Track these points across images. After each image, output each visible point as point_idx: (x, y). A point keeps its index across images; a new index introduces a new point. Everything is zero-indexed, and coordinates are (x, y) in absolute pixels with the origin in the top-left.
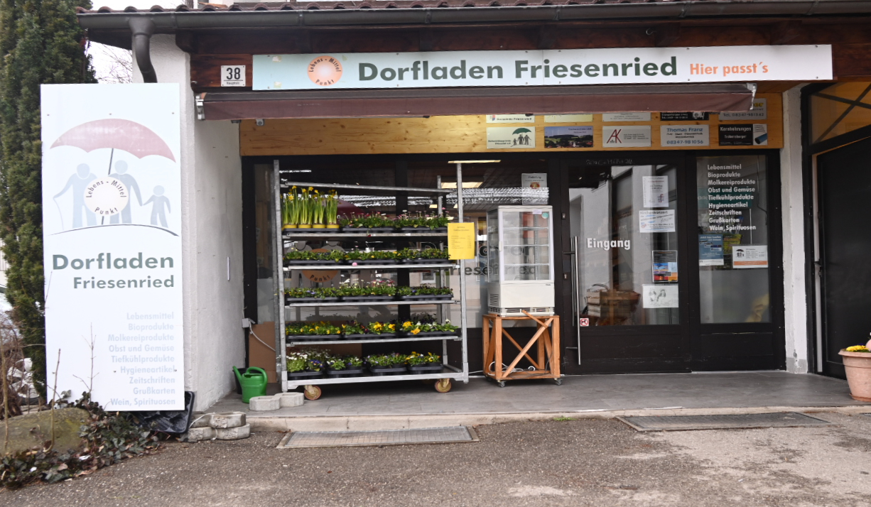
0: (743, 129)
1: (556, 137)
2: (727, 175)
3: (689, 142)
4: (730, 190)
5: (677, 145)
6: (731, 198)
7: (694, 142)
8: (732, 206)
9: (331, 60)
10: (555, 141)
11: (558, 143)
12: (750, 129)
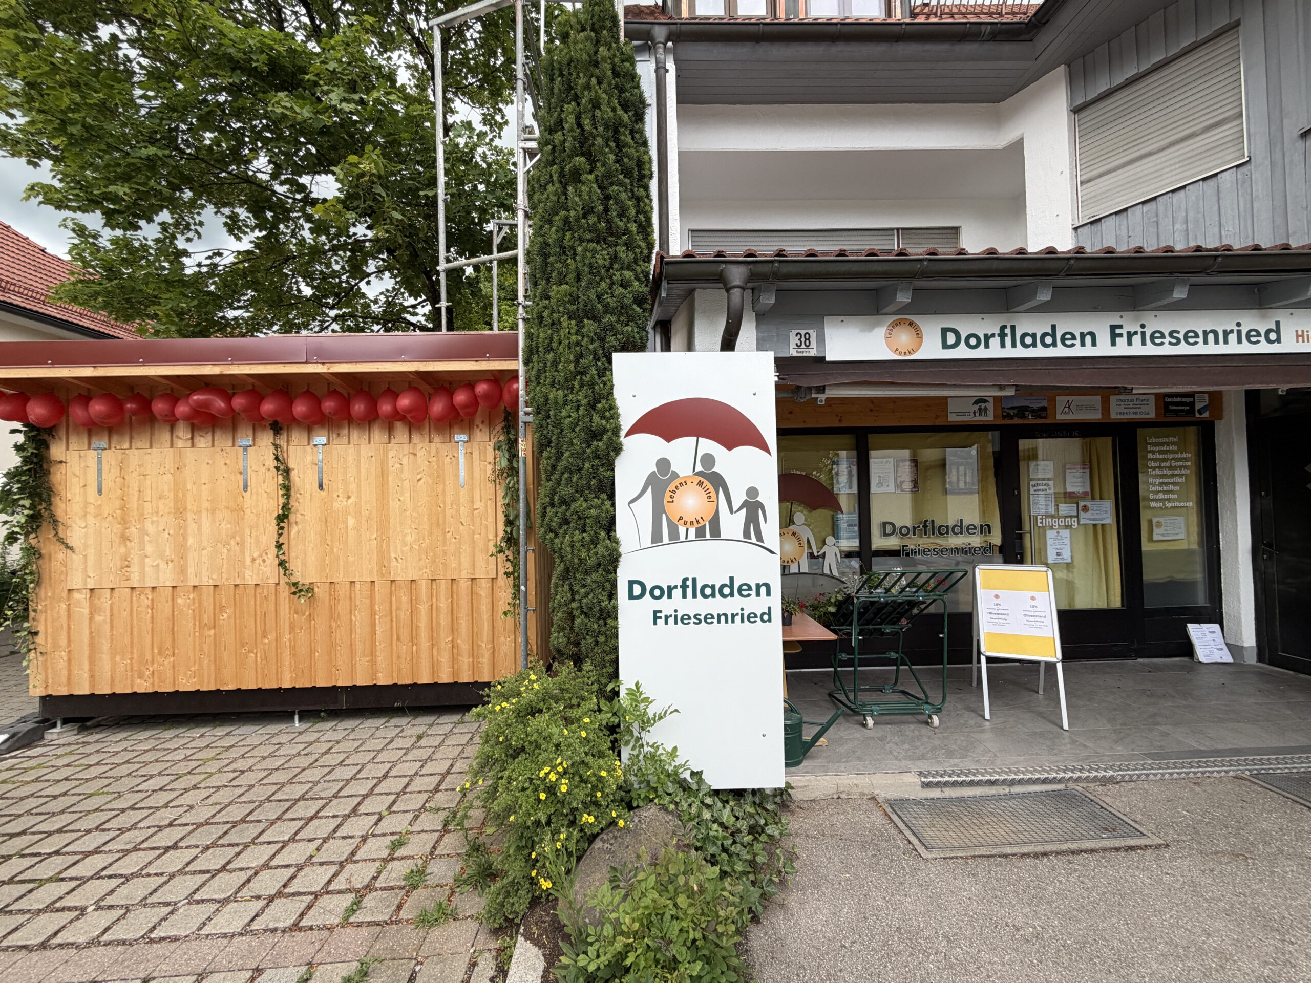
0: (1184, 400)
1: (1013, 408)
2: (1165, 448)
3: (1136, 413)
4: (1168, 464)
5: (1125, 416)
6: (1169, 472)
7: (1141, 413)
8: (1171, 480)
9: (911, 324)
10: (1012, 412)
11: (1015, 415)
12: (1191, 399)
